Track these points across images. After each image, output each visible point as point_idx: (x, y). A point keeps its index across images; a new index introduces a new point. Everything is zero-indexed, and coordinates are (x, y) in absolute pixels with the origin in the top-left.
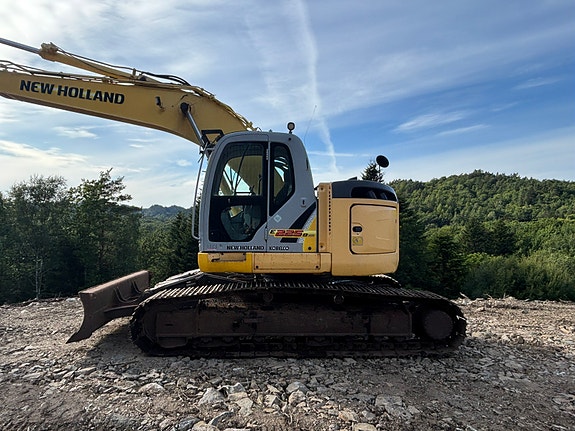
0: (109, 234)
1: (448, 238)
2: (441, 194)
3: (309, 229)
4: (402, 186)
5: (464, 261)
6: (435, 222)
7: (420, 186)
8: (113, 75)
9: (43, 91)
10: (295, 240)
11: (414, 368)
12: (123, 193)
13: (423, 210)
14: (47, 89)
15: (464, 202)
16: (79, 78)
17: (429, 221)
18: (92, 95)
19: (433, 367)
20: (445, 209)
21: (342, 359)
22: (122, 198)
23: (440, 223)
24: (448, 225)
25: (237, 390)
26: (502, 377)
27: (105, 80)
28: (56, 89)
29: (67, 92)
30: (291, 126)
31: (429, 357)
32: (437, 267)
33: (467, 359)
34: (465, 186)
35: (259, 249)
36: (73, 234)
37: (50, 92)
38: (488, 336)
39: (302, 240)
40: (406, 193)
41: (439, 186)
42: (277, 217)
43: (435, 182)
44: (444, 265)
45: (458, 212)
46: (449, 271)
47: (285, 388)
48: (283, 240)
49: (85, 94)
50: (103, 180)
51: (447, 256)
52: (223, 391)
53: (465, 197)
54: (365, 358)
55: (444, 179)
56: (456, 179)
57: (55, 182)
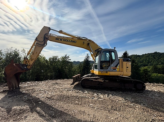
0: (66, 67)
1: (146, 69)
2: (145, 58)
3: (118, 67)
4: (134, 56)
5: (151, 75)
6: (143, 65)
7: (139, 56)
8: (74, 37)
9: (60, 40)
10: (115, 69)
11: (134, 94)
12: (69, 59)
13: (140, 62)
14: (61, 40)
15: (152, 60)
16: (67, 37)
17: (142, 65)
18: (70, 41)
19: (138, 94)
20: (146, 62)
21: (119, 92)
22: (69, 60)
23: (145, 66)
24: (147, 66)
25: (100, 94)
26: (153, 97)
27: (72, 38)
28: (63, 40)
29: (65, 40)
30: (115, 48)
31: (137, 92)
32: (144, 76)
33: (146, 94)
34: (152, 56)
35: (109, 71)
36: (60, 67)
37: (62, 40)
38: (152, 90)
39: (117, 69)
40: (135, 58)
41: (144, 56)
42: (112, 65)
43: (143, 55)
44: (146, 76)
45: (150, 63)
46: (147, 78)
47: (108, 95)
48: (113, 69)
49: (69, 41)
50: (65, 56)
51: (146, 74)
52: (98, 94)
53: (152, 59)
54: (124, 92)
55: (146, 54)
56: (149, 54)
57: (57, 57)
